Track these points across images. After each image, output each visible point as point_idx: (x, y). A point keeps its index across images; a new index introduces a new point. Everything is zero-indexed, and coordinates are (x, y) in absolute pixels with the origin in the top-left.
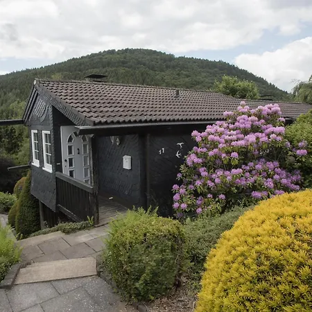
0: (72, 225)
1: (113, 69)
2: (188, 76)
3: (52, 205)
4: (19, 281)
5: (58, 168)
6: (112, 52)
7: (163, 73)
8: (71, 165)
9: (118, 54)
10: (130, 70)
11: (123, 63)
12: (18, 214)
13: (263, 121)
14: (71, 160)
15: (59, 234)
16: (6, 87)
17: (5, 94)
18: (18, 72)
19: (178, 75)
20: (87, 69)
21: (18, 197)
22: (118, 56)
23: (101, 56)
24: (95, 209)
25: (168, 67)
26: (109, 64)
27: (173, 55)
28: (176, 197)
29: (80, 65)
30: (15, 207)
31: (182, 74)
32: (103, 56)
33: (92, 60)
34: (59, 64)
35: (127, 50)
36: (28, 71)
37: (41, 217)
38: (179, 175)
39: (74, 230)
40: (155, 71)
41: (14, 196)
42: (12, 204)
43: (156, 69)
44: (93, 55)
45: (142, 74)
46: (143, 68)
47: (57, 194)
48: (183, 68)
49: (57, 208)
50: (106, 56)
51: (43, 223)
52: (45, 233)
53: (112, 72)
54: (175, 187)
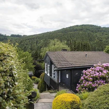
0: (52, 91)
1: (78, 32)
2: (106, 34)
3: (49, 84)
4: (39, 102)
5: (51, 75)
6: (77, 26)
7: (96, 33)
8: (54, 74)
9: (80, 26)
10: (84, 32)
11: (81, 30)
12: (40, 85)
13: (103, 68)
14: (54, 73)
15: (49, 93)
16: (40, 38)
17: (40, 40)
18: (45, 33)
19: (103, 34)
20: (68, 32)
21: (41, 79)
22: (80, 27)
23: (73, 27)
24: (58, 88)
25: (98, 31)
26: (76, 30)
27: (100, 27)
28: (77, 87)
29: (66, 30)
30: (40, 83)
31: (104, 33)
32: (74, 27)
33: (70, 29)
34: (59, 30)
35: (83, 25)
36: (48, 32)
37: (46, 87)
38: (79, 81)
39: (52, 92)
40: (93, 32)
41: (40, 79)
42: (39, 82)
43: (94, 32)
44: (71, 27)
45: (88, 34)
46: (88, 32)
47: (50, 82)
48: (104, 31)
49: (50, 86)
50: (75, 27)
51: (47, 89)
52: (46, 92)
53: (77, 33)
54: (78, 84)
